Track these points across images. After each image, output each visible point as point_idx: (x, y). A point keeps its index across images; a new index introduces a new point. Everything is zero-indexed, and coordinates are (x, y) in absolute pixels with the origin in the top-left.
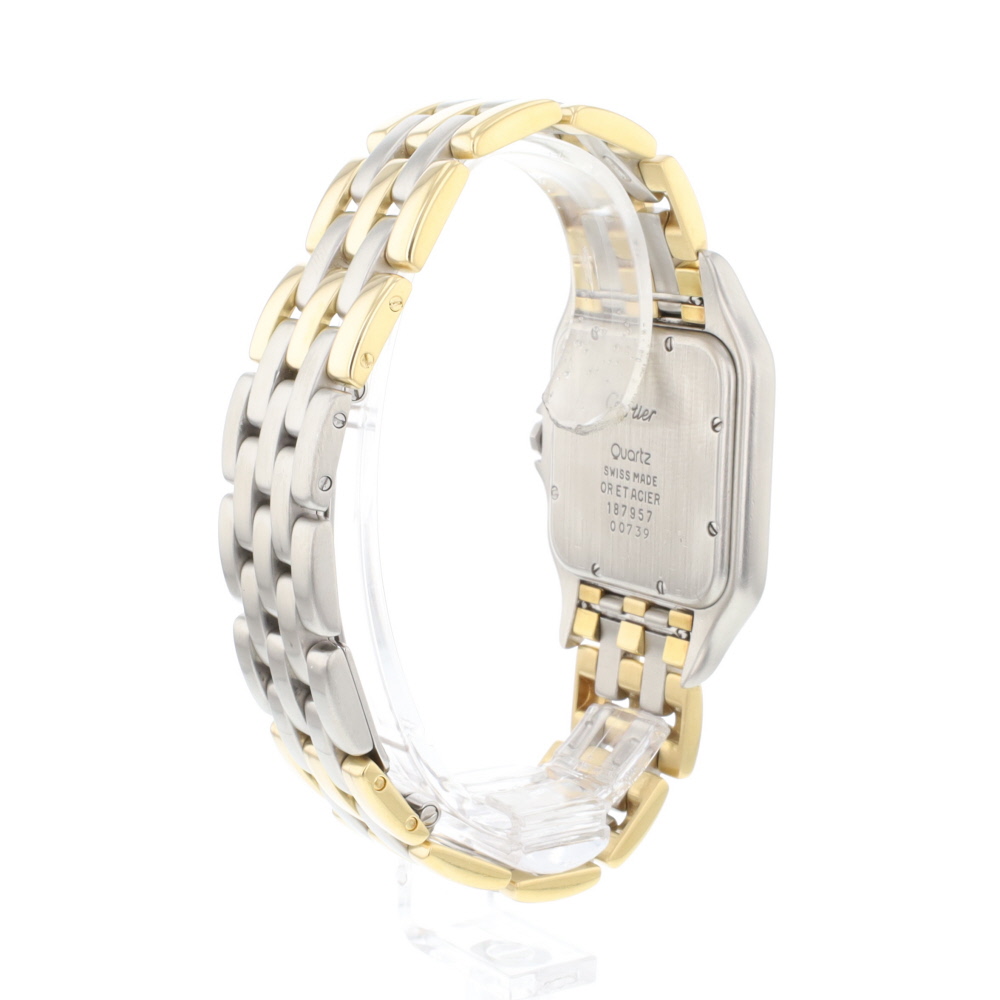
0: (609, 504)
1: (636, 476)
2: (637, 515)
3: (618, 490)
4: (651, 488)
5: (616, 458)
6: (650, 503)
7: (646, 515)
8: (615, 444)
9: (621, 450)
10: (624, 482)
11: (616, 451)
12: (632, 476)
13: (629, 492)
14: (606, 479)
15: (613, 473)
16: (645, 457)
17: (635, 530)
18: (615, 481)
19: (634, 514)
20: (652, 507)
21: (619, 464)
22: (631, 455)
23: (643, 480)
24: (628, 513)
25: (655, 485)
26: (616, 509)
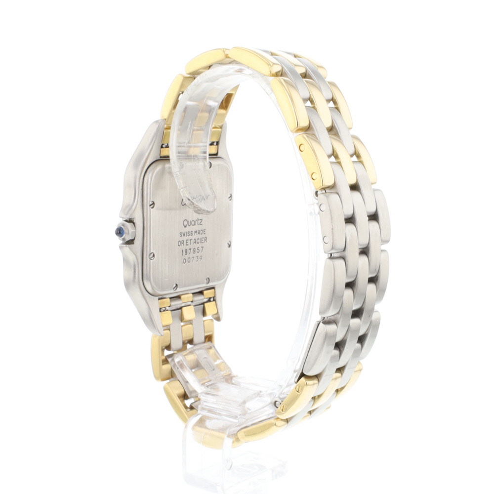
0: (182, 251)
1: (195, 232)
2: (197, 251)
3: (187, 242)
4: (203, 236)
5: (185, 227)
6: (202, 243)
7: (200, 249)
8: (186, 220)
9: (188, 222)
10: (190, 237)
11: (185, 223)
12: (193, 233)
13: (192, 241)
14: (181, 239)
15: (184, 235)
16: (199, 221)
17: (195, 259)
18: (185, 238)
19: (195, 251)
20: (203, 245)
21: (188, 229)
22: (193, 223)
23: (199, 233)
24: (192, 251)
25: (204, 234)
26: (186, 252)
